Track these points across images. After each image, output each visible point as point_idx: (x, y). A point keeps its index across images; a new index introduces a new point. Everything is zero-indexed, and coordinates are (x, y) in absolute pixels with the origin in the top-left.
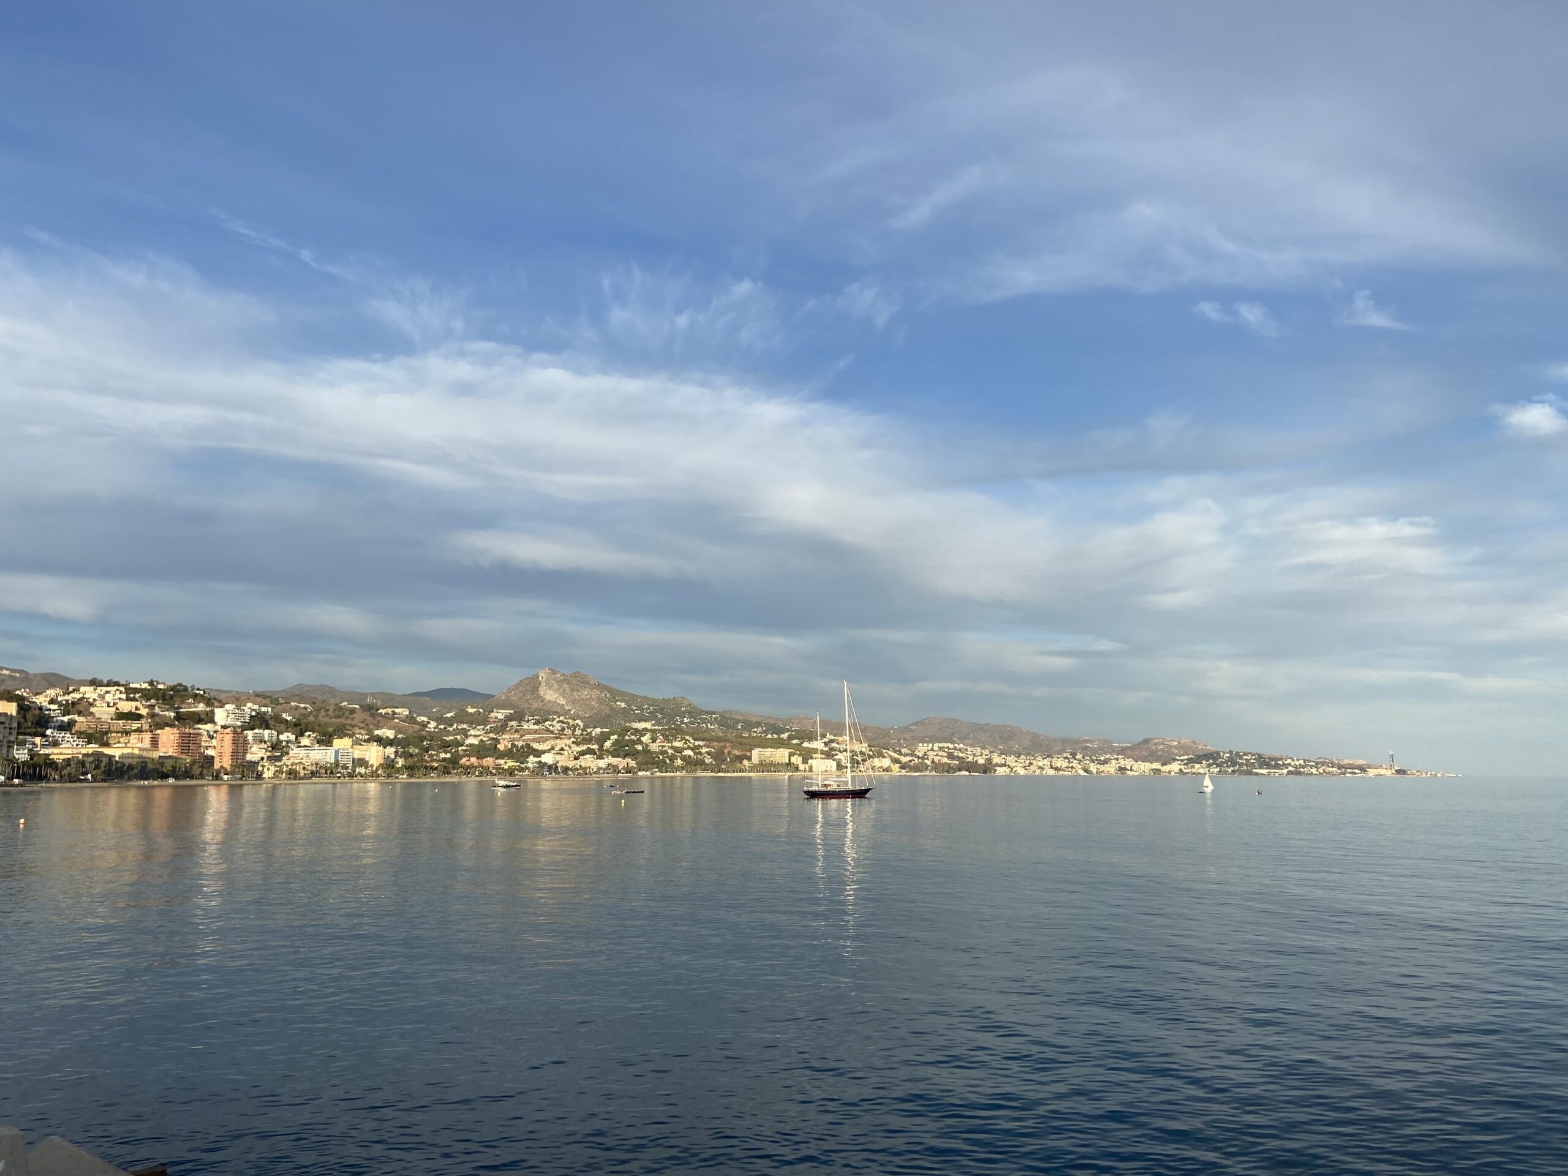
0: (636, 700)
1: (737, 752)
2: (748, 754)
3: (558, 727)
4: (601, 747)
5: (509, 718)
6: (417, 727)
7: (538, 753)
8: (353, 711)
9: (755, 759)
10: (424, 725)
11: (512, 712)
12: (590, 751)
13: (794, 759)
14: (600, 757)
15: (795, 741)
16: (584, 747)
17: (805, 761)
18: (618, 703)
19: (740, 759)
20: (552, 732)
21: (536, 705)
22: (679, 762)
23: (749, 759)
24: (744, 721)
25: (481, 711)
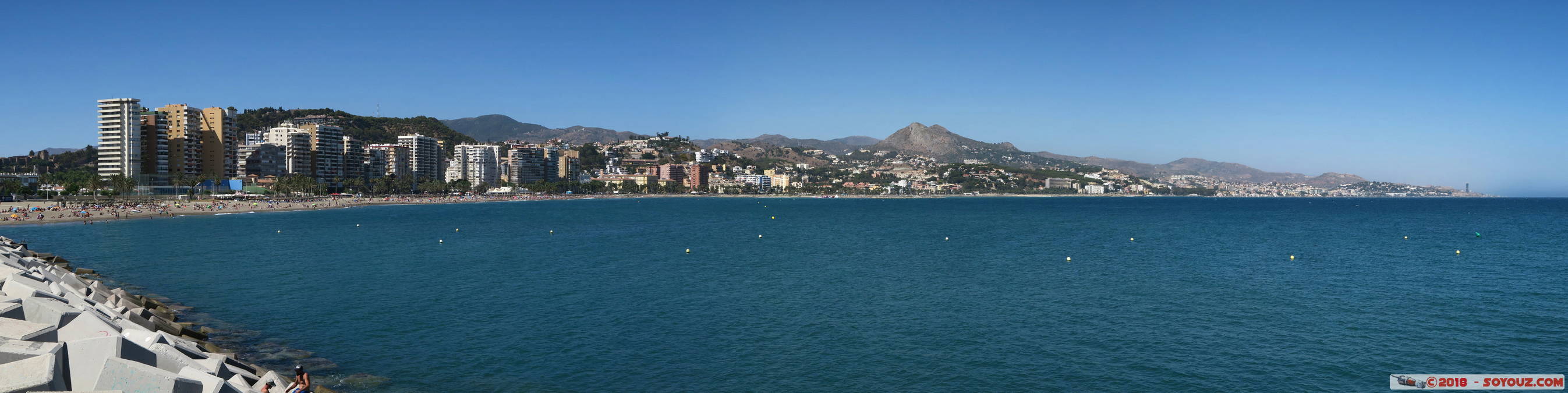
0: (976, 144)
1: (1036, 181)
2: (1043, 181)
3: (917, 162)
4: (941, 175)
5: (886, 157)
6: (827, 162)
8: (787, 152)
9: (1048, 186)
10: (831, 161)
11: (888, 152)
12: (934, 179)
13: (1075, 186)
14: (940, 183)
15: (1079, 174)
16: (929, 177)
17: (1083, 187)
18: (963, 146)
19: (1038, 185)
21: (907, 148)
23: (1044, 185)
24: (1051, 159)
25: (869, 151)
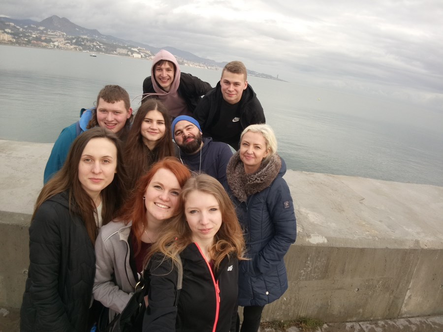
2: (115, 49)
3: (59, 34)
4: (72, 42)
6: (17, 30)
7: (53, 42)
9: (118, 51)
11: (44, 28)
13: (129, 53)
15: (129, 48)
17: (132, 54)
19: (113, 51)
20: (57, 36)
21: (51, 27)
22: (95, 50)
25: (36, 26)
